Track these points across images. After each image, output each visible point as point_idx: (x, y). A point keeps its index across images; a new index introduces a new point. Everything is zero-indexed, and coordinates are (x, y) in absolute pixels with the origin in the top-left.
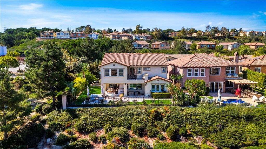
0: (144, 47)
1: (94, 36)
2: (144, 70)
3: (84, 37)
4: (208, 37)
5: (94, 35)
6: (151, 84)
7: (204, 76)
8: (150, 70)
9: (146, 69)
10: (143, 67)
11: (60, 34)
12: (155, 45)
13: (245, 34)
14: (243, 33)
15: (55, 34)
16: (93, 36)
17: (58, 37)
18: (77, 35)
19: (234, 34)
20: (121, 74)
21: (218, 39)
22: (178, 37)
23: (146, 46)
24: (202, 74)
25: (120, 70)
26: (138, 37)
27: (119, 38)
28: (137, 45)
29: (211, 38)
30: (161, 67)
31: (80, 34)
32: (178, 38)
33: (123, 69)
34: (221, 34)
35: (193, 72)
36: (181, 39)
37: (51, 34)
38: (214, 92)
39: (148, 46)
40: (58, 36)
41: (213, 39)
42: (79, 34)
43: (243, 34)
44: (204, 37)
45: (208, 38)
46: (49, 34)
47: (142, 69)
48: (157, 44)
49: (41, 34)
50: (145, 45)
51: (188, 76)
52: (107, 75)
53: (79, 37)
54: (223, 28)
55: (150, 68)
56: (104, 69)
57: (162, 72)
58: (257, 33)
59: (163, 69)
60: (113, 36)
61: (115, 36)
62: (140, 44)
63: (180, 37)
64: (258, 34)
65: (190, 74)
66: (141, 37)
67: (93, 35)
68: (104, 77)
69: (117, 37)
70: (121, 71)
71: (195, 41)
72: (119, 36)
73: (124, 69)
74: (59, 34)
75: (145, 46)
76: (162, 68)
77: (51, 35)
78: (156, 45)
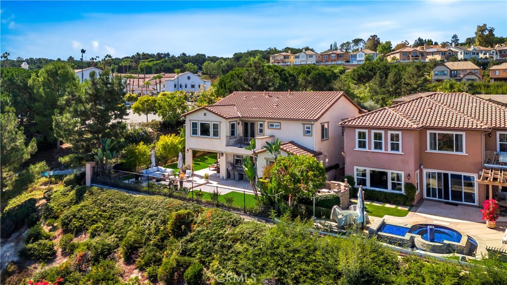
0: (464, 76)
1: (362, 57)
2: (268, 128)
3: (342, 60)
5: (362, 55)
6: (265, 158)
7: (400, 152)
8: (280, 129)
9: (273, 125)
10: (267, 121)
11: (300, 57)
12: (497, 72)
15: (292, 57)
16: (359, 57)
17: (297, 63)
18: (329, 58)
20: (216, 134)
23: (471, 73)
24: (395, 147)
25: (213, 124)
26: (474, 53)
27: (417, 59)
28: (446, 72)
30: (302, 124)
31: (335, 55)
33: (219, 123)
35: (370, 141)
37: (285, 57)
38: (450, 201)
39: (478, 75)
40: (297, 60)
42: (332, 55)
46: (282, 57)
47: (266, 125)
48: (503, 70)
49: (271, 58)
50: (468, 72)
51: (357, 148)
52: (194, 132)
53: (332, 61)
55: (280, 123)
56: (190, 120)
57: (304, 135)
59: (307, 128)
60: (402, 55)
61: (408, 53)
62: (457, 70)
65: (362, 145)
66: (484, 52)
67: (359, 55)
68: (191, 136)
69: (412, 57)
70: (216, 126)
72: (418, 54)
74: (298, 57)
75: (467, 74)
76: (304, 124)
77: (286, 60)
78: (501, 72)
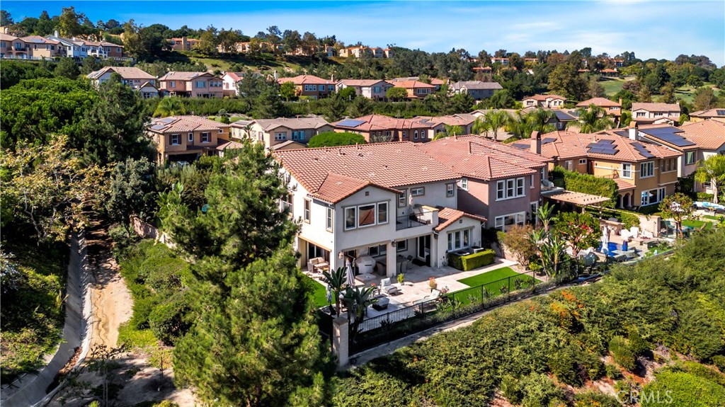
4: (276, 55)
6: (447, 232)
7: (523, 195)
8: (424, 194)
9: (416, 192)
10: (410, 187)
12: (174, 82)
13: (350, 52)
14: (347, 50)
19: (330, 50)
20: (383, 218)
21: (299, 62)
22: (199, 52)
24: (520, 191)
25: (379, 205)
27: (23, 54)
29: (282, 60)
32: (199, 55)
33: (387, 202)
34: (304, 49)
35: (505, 190)
36: (206, 57)
41: (287, 61)
43: (347, 53)
44: (265, 56)
45: (275, 60)
47: (409, 192)
48: (179, 81)
51: (497, 200)
52: (350, 224)
54: (307, 34)
55: (424, 188)
56: (343, 207)
57: (447, 196)
58: (374, 51)
59: (449, 188)
61: (7, 44)
62: (128, 79)
63: (205, 54)
64: (376, 53)
65: (500, 195)
69: (16, 50)
70: (383, 207)
71: (245, 66)
72: (23, 46)
73: (389, 200)
76: (447, 184)
